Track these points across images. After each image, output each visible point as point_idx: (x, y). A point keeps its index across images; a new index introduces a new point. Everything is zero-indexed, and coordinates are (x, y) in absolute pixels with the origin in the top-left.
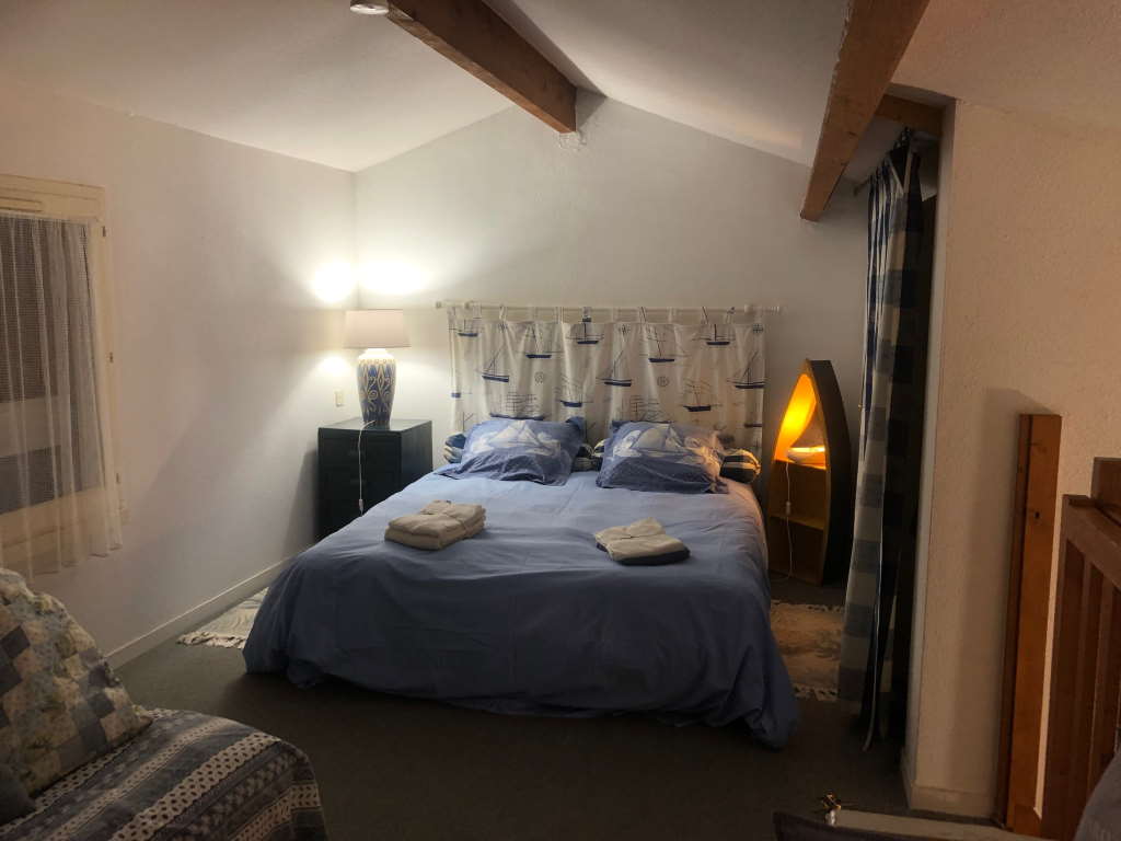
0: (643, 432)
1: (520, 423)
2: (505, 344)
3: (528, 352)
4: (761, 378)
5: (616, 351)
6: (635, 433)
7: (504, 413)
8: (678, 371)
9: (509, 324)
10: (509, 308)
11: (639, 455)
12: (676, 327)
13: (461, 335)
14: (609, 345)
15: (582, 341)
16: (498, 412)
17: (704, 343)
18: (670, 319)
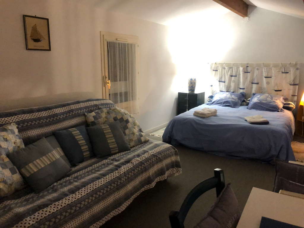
0: (261, 96)
1: (228, 93)
2: (225, 73)
3: (231, 75)
4: (297, 82)
5: (255, 75)
6: (259, 96)
7: (223, 90)
8: (272, 80)
9: (226, 68)
10: (226, 64)
11: (259, 101)
12: (273, 68)
13: (213, 70)
14: (253, 73)
15: (246, 72)
16: (222, 90)
17: (281, 72)
18: (271, 66)
